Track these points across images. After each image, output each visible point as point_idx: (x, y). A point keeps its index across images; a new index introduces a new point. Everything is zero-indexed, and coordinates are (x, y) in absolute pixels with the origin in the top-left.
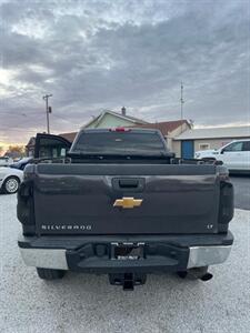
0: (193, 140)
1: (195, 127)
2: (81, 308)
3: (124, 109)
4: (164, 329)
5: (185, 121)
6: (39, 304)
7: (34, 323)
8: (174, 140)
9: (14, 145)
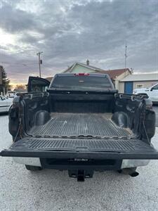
0: (132, 82)
1: (134, 73)
2: (52, 190)
3: (88, 62)
4: (105, 207)
5: (128, 69)
6: (25, 187)
7: (21, 199)
8: (120, 82)
9: (19, 84)
